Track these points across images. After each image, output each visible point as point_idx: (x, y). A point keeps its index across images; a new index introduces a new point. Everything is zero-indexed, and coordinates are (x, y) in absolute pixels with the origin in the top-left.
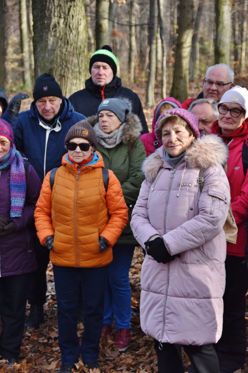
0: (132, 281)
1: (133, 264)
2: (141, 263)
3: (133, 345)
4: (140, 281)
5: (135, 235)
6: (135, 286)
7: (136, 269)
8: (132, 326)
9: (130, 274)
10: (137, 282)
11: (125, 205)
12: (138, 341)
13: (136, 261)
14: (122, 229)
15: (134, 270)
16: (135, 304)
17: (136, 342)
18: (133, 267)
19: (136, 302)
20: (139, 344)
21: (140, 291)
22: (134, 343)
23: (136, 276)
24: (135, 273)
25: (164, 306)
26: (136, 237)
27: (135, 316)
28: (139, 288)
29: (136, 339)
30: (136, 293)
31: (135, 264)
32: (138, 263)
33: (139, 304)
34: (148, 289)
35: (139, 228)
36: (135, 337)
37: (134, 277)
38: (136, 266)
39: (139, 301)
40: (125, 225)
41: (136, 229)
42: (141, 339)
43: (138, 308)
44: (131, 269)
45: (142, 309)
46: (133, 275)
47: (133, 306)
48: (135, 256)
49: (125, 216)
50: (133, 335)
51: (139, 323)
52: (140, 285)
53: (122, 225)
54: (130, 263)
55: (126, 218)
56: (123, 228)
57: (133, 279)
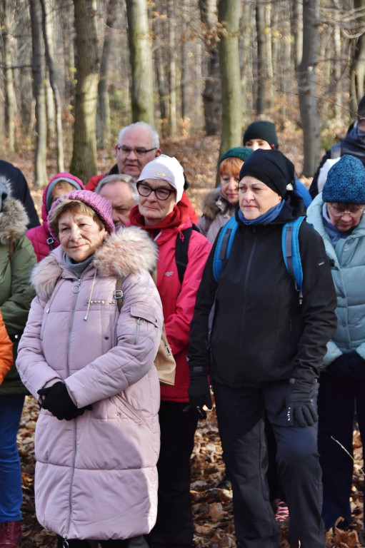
0: (22, 449)
1: (23, 422)
2: (35, 420)
3: (26, 545)
4: (34, 448)
5: (23, 381)
6: (28, 456)
7: (28, 429)
8: (23, 517)
9: (19, 437)
10: (31, 450)
11: (7, 339)
12: (32, 539)
13: (28, 417)
14: (3, 374)
15: (24, 431)
16: (28, 482)
17: (31, 540)
18: (24, 427)
19: (30, 480)
20: (35, 542)
21: (35, 462)
22: (26, 542)
23: (28, 439)
24: (27, 435)
25: (70, 483)
26: (26, 382)
27: (27, 501)
28: (33, 458)
29: (30, 535)
30: (28, 466)
31: (27, 422)
32: (30, 420)
33: (33, 482)
34: (47, 460)
35: (29, 369)
36: (29, 533)
37: (25, 442)
38: (27, 425)
39: (34, 478)
40: (8, 368)
41: (25, 371)
42: (37, 535)
43: (32, 487)
44: (20, 430)
45: (38, 491)
46: (23, 439)
47: (25, 486)
48: (25, 410)
49: (8, 354)
50: (26, 530)
51: (34, 512)
52: (34, 454)
53: (3, 368)
54: (19, 420)
55: (9, 357)
56: (5, 373)
57: (24, 444)
